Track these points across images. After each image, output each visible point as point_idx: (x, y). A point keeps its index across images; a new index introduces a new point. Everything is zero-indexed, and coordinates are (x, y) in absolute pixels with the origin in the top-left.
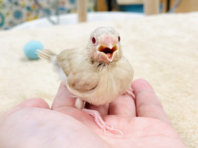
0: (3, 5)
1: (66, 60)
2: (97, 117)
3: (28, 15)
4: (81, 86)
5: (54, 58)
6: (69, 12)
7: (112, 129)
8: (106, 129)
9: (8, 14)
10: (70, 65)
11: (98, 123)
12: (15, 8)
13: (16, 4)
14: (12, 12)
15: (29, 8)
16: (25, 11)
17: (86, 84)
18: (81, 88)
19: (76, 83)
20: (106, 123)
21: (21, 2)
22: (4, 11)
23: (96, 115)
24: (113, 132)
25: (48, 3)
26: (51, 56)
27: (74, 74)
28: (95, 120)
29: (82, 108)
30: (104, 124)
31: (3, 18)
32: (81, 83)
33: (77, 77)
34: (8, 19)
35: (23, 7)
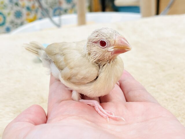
0: (5, 6)
1: (59, 54)
2: (98, 106)
3: (28, 15)
4: (78, 80)
5: (42, 52)
6: (66, 11)
7: (113, 116)
8: (109, 117)
9: (9, 14)
10: (65, 60)
11: (99, 112)
12: (16, 8)
13: (17, 4)
14: (12, 12)
15: (28, 8)
16: (24, 11)
17: (85, 78)
18: (78, 81)
19: (72, 77)
20: (107, 111)
21: (21, 3)
22: (5, 12)
23: (96, 105)
24: (115, 119)
25: (47, 3)
26: (39, 50)
27: (72, 68)
28: (96, 109)
29: (79, 99)
30: (106, 113)
31: (5, 18)
32: (80, 77)
33: (74, 71)
34: (9, 19)
35: (23, 7)
